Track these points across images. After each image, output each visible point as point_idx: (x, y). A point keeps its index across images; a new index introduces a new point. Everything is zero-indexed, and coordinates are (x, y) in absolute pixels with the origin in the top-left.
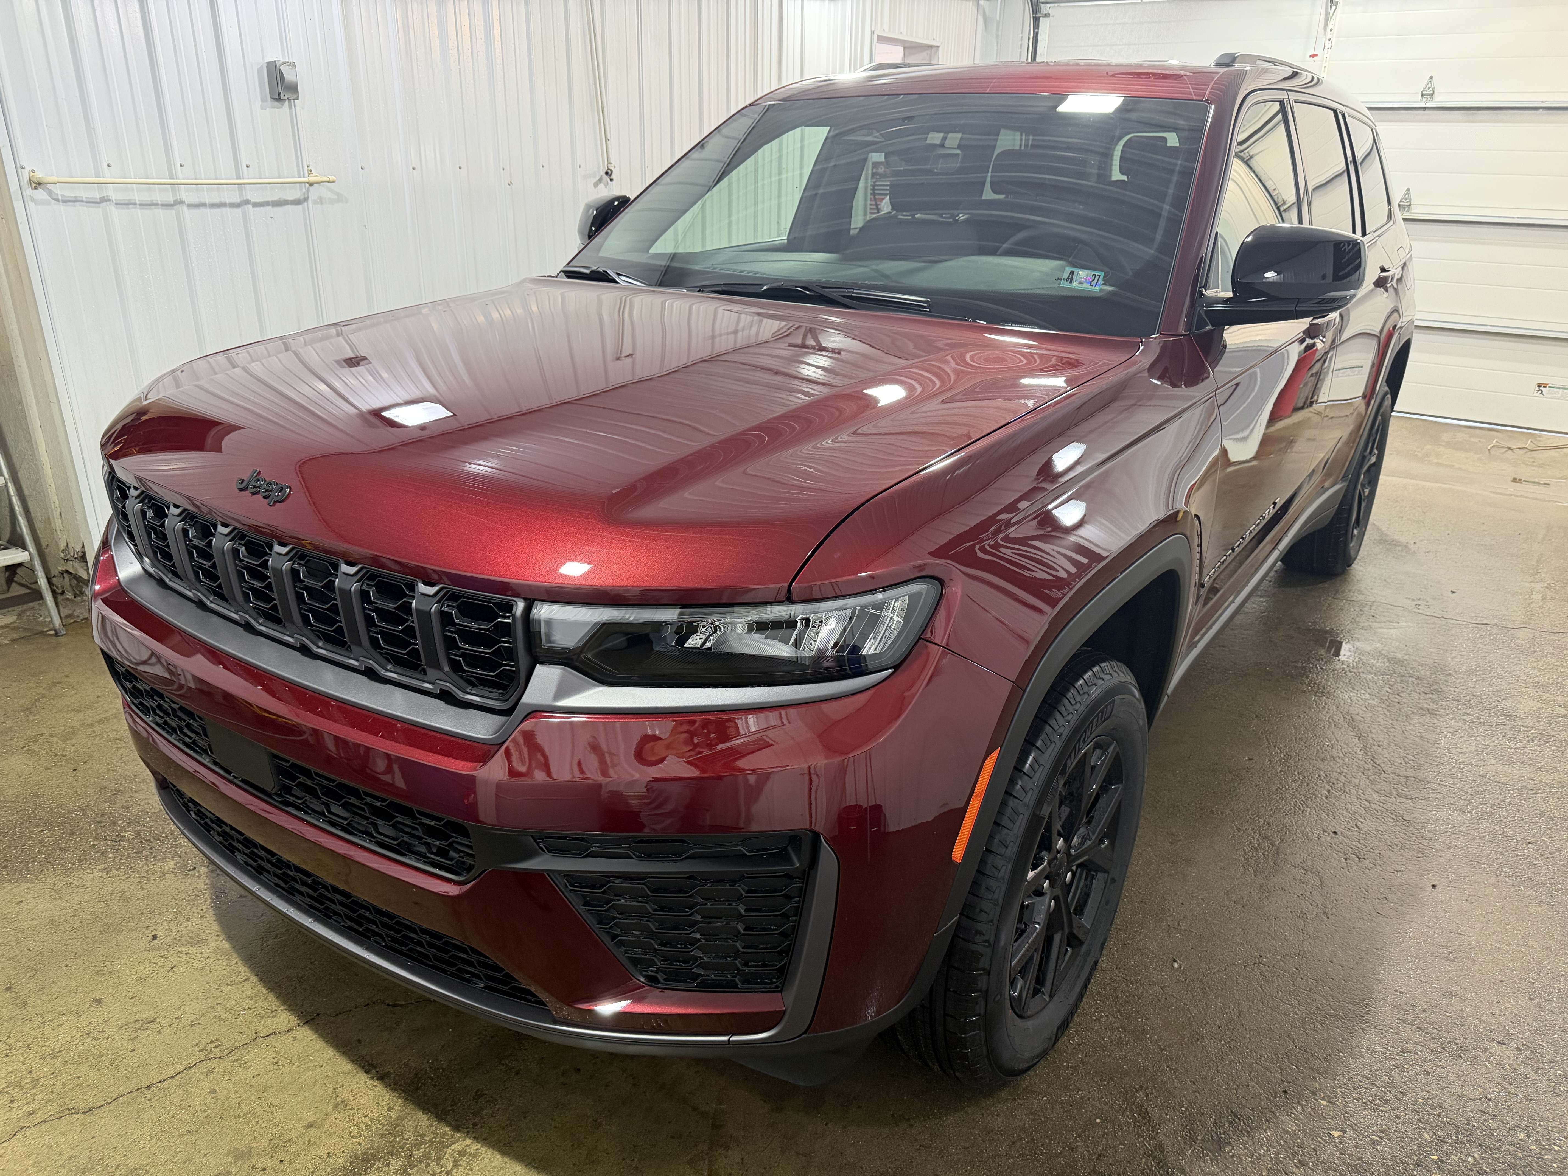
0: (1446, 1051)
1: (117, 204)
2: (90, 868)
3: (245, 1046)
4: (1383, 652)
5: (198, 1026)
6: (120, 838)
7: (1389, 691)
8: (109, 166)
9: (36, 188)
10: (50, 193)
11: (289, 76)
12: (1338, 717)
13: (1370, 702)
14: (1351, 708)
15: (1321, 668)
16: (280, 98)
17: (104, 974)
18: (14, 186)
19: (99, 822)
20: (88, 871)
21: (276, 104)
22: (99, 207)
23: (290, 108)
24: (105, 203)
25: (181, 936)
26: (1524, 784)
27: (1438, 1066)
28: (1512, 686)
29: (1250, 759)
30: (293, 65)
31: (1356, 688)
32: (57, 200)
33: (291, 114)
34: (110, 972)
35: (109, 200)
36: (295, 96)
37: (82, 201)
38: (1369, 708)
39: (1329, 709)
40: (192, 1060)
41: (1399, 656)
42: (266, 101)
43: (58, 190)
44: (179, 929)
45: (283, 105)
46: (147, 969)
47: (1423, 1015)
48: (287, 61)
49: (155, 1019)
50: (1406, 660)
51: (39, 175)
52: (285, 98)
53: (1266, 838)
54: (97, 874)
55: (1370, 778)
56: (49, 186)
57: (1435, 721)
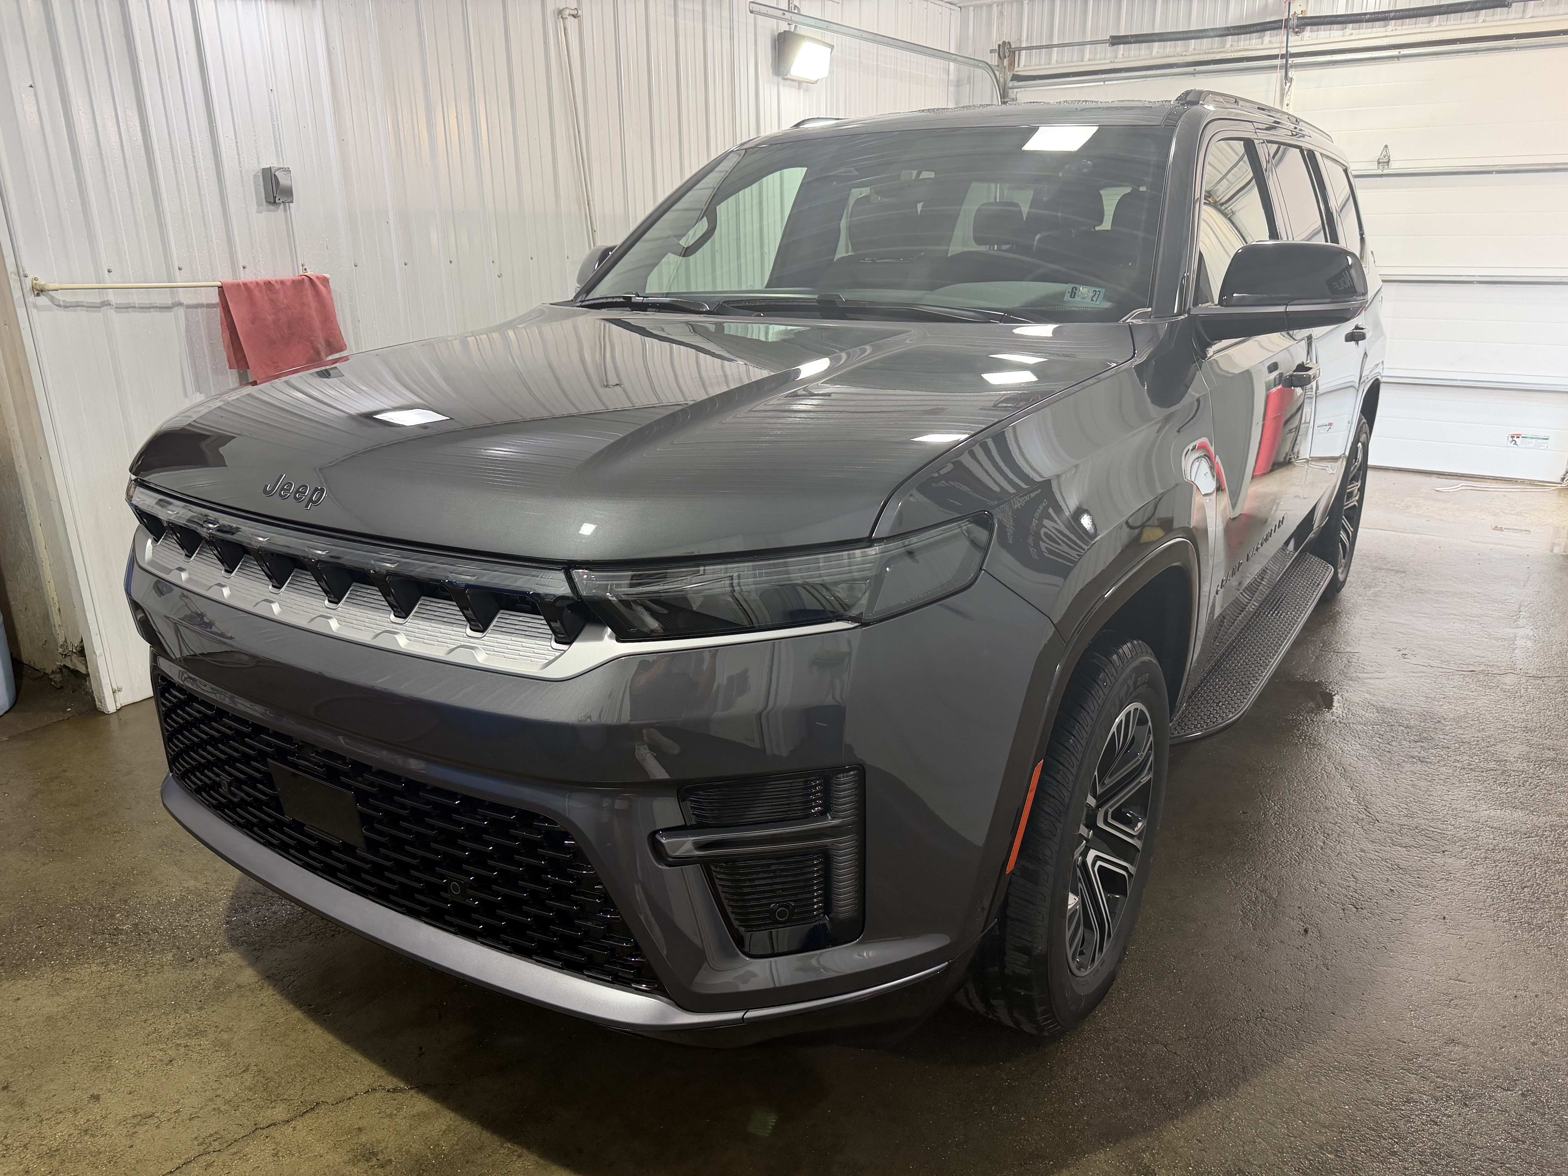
0: (1452, 1099)
1: (116, 308)
2: (87, 963)
3: (245, 1138)
4: (1372, 702)
5: (197, 1119)
6: (118, 931)
7: (1380, 740)
8: (109, 271)
9: (38, 295)
10: (52, 299)
11: (283, 180)
12: (1330, 767)
13: (1361, 752)
14: (1342, 759)
15: (1312, 720)
16: (275, 202)
17: (102, 1070)
18: (17, 294)
19: (97, 916)
20: (86, 966)
21: (272, 207)
22: (100, 312)
23: (285, 210)
24: (106, 307)
25: (180, 1029)
26: (1517, 828)
27: (1445, 1115)
28: (1500, 731)
29: (1243, 813)
30: (288, 171)
31: (1347, 739)
32: (59, 306)
33: (286, 217)
34: (109, 1068)
35: (110, 305)
36: (290, 200)
37: (83, 306)
38: (1361, 758)
39: (1321, 761)
40: (192, 1154)
41: (1388, 705)
42: (262, 205)
43: (58, 296)
44: (177, 1021)
45: (278, 208)
46: (145, 1063)
47: (1428, 1064)
48: (282, 166)
49: (154, 1113)
50: (1396, 709)
51: (42, 282)
52: (281, 201)
53: (1263, 891)
54: (94, 969)
55: (1364, 828)
56: (51, 292)
57: (1427, 769)
